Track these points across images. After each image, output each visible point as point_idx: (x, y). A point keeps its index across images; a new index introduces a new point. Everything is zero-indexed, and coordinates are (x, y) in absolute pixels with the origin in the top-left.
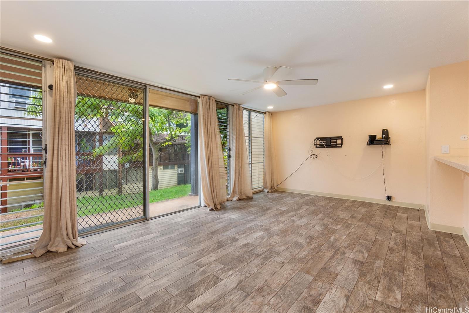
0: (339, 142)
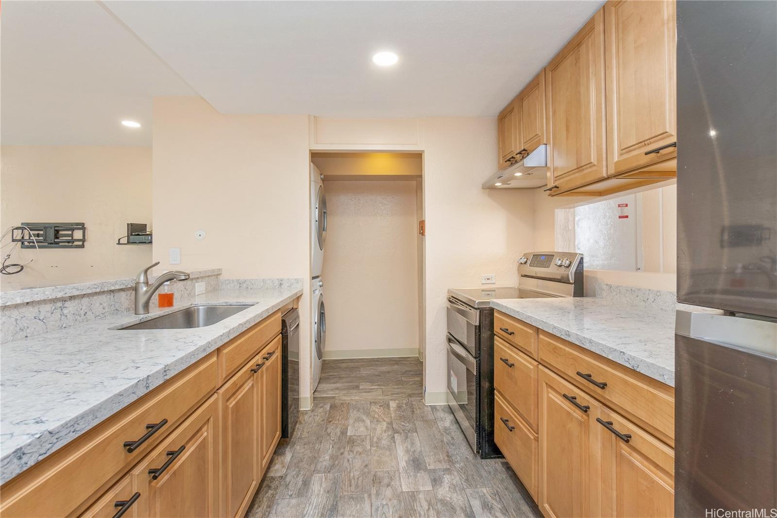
0: (78, 235)
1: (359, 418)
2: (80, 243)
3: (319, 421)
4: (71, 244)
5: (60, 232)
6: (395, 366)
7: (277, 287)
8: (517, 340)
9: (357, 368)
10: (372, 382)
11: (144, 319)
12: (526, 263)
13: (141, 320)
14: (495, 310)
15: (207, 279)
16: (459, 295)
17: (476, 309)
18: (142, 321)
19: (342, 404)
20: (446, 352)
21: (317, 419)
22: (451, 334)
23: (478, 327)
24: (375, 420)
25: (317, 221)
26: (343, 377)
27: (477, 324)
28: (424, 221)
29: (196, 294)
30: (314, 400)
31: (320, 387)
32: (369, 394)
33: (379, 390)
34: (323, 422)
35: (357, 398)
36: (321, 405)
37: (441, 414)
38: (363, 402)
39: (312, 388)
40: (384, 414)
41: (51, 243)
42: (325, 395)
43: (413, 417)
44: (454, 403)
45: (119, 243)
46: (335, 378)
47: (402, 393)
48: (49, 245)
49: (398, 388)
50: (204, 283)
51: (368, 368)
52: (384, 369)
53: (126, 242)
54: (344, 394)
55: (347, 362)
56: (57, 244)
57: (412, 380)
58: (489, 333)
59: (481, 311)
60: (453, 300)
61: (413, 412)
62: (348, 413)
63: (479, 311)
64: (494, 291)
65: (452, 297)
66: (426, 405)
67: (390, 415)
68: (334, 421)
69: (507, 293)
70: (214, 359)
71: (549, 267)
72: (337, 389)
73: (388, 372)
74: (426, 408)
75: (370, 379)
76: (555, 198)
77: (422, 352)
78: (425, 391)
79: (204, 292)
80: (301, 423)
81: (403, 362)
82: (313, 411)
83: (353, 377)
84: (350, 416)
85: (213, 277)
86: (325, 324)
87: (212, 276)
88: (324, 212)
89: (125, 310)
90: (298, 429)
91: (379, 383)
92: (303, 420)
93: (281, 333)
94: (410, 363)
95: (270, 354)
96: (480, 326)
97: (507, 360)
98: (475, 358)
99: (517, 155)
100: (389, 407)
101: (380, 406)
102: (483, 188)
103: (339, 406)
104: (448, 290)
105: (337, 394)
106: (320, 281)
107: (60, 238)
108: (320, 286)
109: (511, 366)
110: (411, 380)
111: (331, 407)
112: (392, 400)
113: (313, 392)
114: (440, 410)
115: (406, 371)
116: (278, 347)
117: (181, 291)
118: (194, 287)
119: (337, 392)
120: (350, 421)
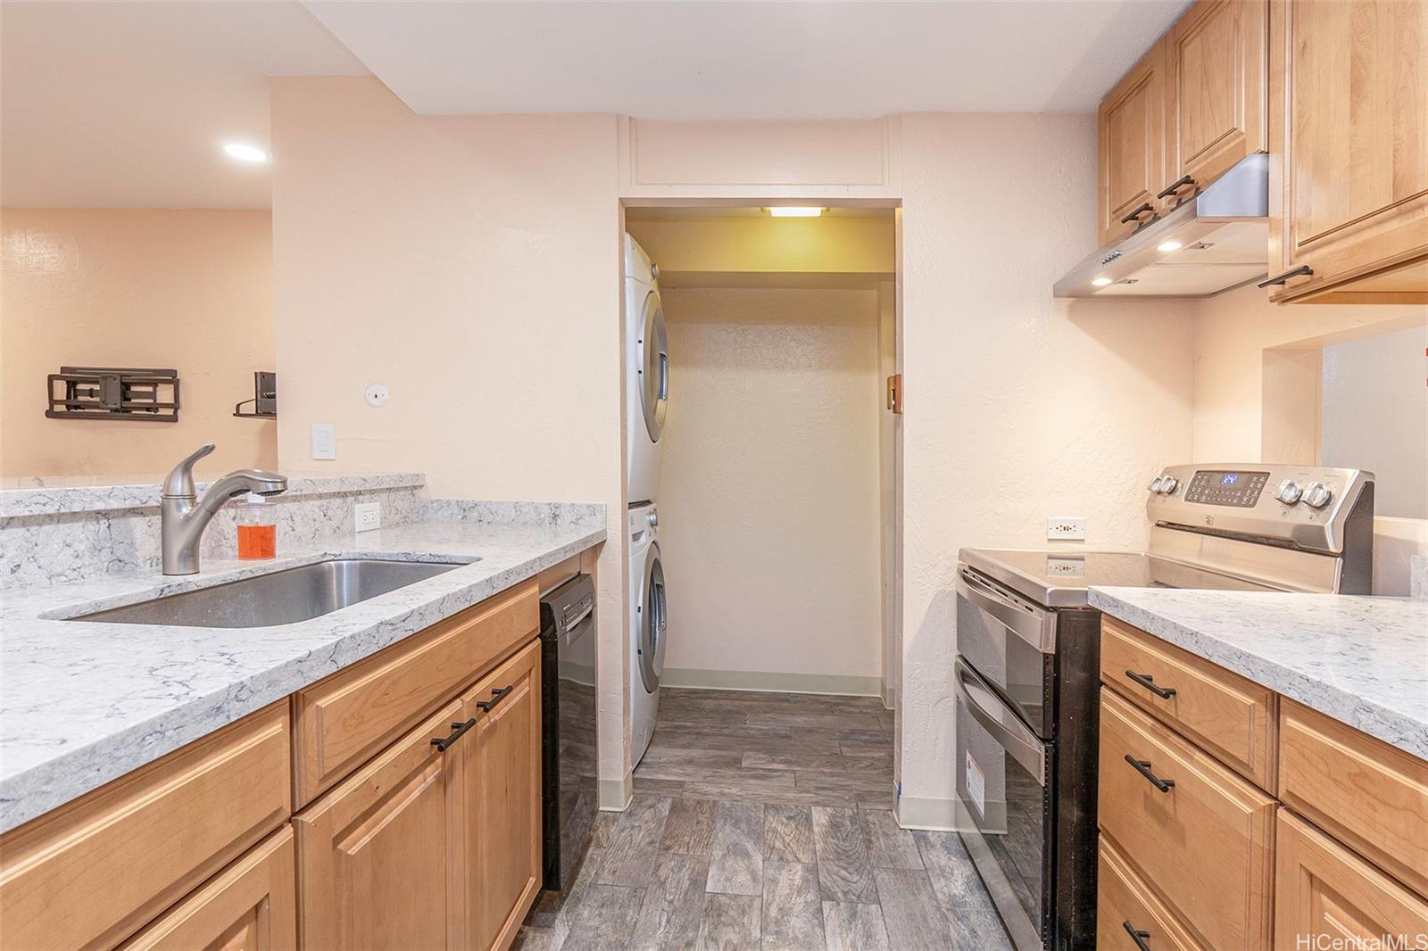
0: (165, 394)
1: (735, 845)
2: (170, 412)
3: (643, 844)
4: (152, 413)
5: (133, 389)
6: (826, 717)
7: (547, 522)
8: (1188, 713)
9: (737, 713)
10: (771, 751)
11: (173, 588)
12: (1172, 491)
13: (162, 590)
14: (1103, 616)
15: (385, 496)
16: (993, 566)
17: (1047, 609)
18: (167, 593)
19: (698, 802)
20: (952, 703)
21: (639, 837)
22: (966, 661)
23: (1052, 658)
24: (775, 857)
25: (640, 372)
26: (708, 734)
27: (1051, 650)
28: (900, 375)
29: (357, 531)
30: (634, 787)
31: (653, 755)
32: (763, 783)
33: (787, 774)
34: (650, 849)
35: (734, 790)
36: (650, 802)
37: (940, 858)
38: (748, 804)
39: (628, 760)
40: (798, 842)
41: (116, 410)
42: (662, 777)
43: (869, 859)
44: (970, 830)
45: (237, 414)
46: (688, 734)
47: (844, 787)
48: (114, 414)
49: (832, 775)
50: (378, 504)
51: (763, 715)
52: (801, 721)
53: (254, 413)
54: (705, 777)
55: (718, 699)
56: (127, 412)
57: (868, 755)
58: (1082, 675)
59: (1063, 615)
60: (974, 576)
61: (869, 843)
62: (711, 830)
63: (1055, 615)
64: (1082, 559)
65: (971, 568)
66: (902, 827)
67: (811, 846)
68: (676, 848)
69: (1119, 567)
70: (278, 727)
71: (1253, 506)
72: (690, 762)
73: (810, 731)
74: (901, 836)
75: (770, 745)
76: (1289, 305)
77: (892, 690)
78: (900, 793)
79: (378, 526)
80: (599, 846)
81: (844, 708)
82: (630, 814)
83: (727, 735)
84: (716, 838)
85: (402, 493)
86: (665, 610)
87: (398, 489)
88: (662, 356)
89: (145, 562)
90: (592, 859)
91: (789, 757)
92: (605, 837)
93: (540, 636)
94: (862, 713)
95: (500, 694)
96: (1057, 657)
97: (1149, 766)
98: (1044, 740)
99: (1160, 197)
100: (811, 825)
101: (789, 818)
102: (1056, 295)
103: (692, 808)
104: (961, 550)
105: (689, 775)
106: (650, 513)
107: (133, 401)
108: (652, 525)
109: (1166, 786)
110: (863, 755)
111: (673, 809)
112: (816, 804)
113: (631, 768)
114: (938, 846)
115: (852, 732)
116: (530, 671)
117: (315, 520)
118: (350, 513)
119: (690, 770)
120: (714, 853)
